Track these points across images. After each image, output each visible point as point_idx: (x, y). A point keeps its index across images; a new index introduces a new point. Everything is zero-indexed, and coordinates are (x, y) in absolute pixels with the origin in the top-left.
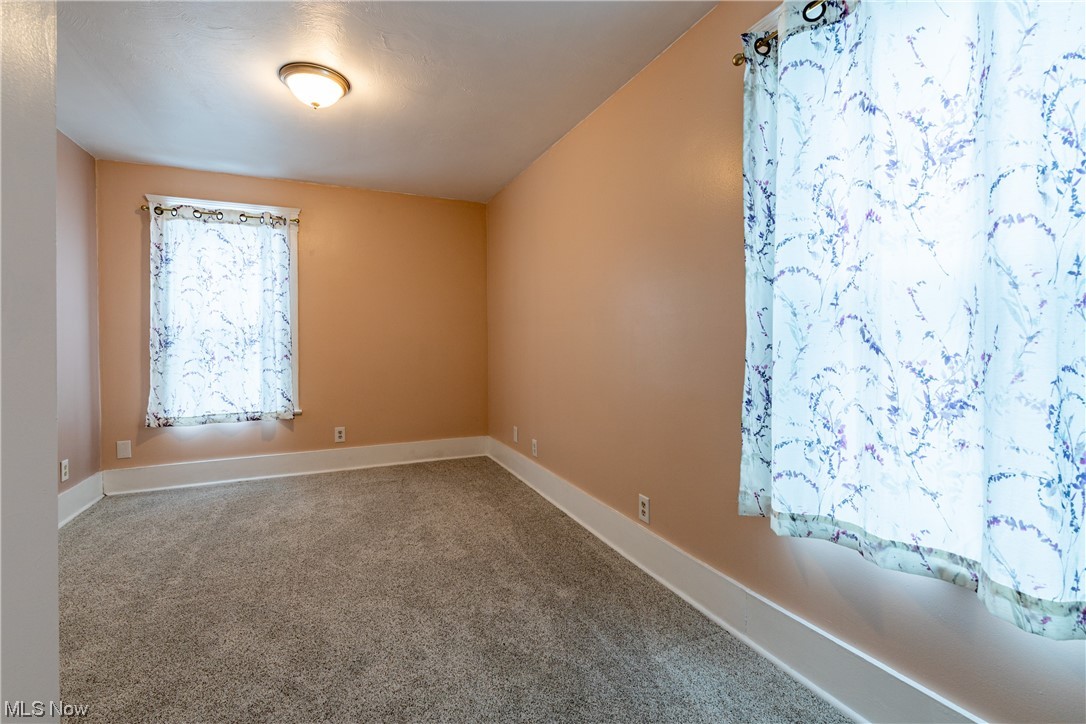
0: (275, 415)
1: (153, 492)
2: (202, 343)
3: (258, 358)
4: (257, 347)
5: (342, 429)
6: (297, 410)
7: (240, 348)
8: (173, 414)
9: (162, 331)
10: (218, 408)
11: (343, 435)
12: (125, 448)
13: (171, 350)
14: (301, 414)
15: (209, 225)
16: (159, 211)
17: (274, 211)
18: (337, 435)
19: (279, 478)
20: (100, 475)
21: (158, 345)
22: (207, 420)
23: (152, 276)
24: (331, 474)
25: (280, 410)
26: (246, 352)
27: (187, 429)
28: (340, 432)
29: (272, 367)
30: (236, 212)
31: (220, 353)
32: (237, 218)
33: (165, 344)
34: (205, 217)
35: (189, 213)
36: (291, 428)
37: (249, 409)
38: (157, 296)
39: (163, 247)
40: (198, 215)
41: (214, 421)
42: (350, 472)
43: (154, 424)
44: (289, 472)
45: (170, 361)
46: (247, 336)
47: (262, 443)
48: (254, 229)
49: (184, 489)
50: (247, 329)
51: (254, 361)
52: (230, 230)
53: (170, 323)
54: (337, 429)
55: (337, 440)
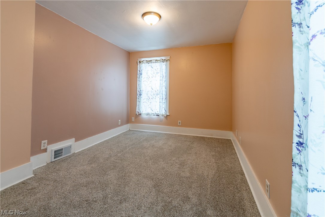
0: (162, 115)
1: (137, 131)
2: (147, 94)
3: (159, 98)
4: (159, 96)
5: (180, 121)
6: (168, 114)
7: (155, 96)
8: (141, 112)
9: (140, 91)
10: (150, 111)
11: (180, 123)
12: (133, 119)
13: (141, 96)
14: (169, 115)
15: (150, 64)
16: (140, 62)
17: (163, 58)
18: (179, 123)
19: (163, 133)
20: (129, 125)
21: (139, 95)
22: (148, 114)
23: (138, 78)
24: (176, 134)
25: (164, 113)
26: (156, 97)
27: (144, 116)
28: (180, 122)
29: (162, 101)
30: (154, 60)
31: (151, 97)
32: (155, 62)
33: (140, 95)
34: (149, 62)
35: (145, 62)
36: (167, 119)
37: (157, 113)
38: (139, 83)
39: (141, 71)
40: (147, 62)
41: (149, 115)
42: (181, 135)
43: (137, 114)
44: (166, 132)
45: (141, 99)
46: (157, 93)
47: (159, 122)
48: (159, 64)
49: (142, 131)
50: (157, 91)
51: (158, 100)
52: (153, 65)
53: (142, 90)
54: (179, 121)
55: (179, 124)
